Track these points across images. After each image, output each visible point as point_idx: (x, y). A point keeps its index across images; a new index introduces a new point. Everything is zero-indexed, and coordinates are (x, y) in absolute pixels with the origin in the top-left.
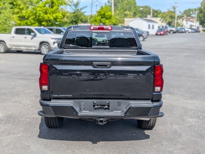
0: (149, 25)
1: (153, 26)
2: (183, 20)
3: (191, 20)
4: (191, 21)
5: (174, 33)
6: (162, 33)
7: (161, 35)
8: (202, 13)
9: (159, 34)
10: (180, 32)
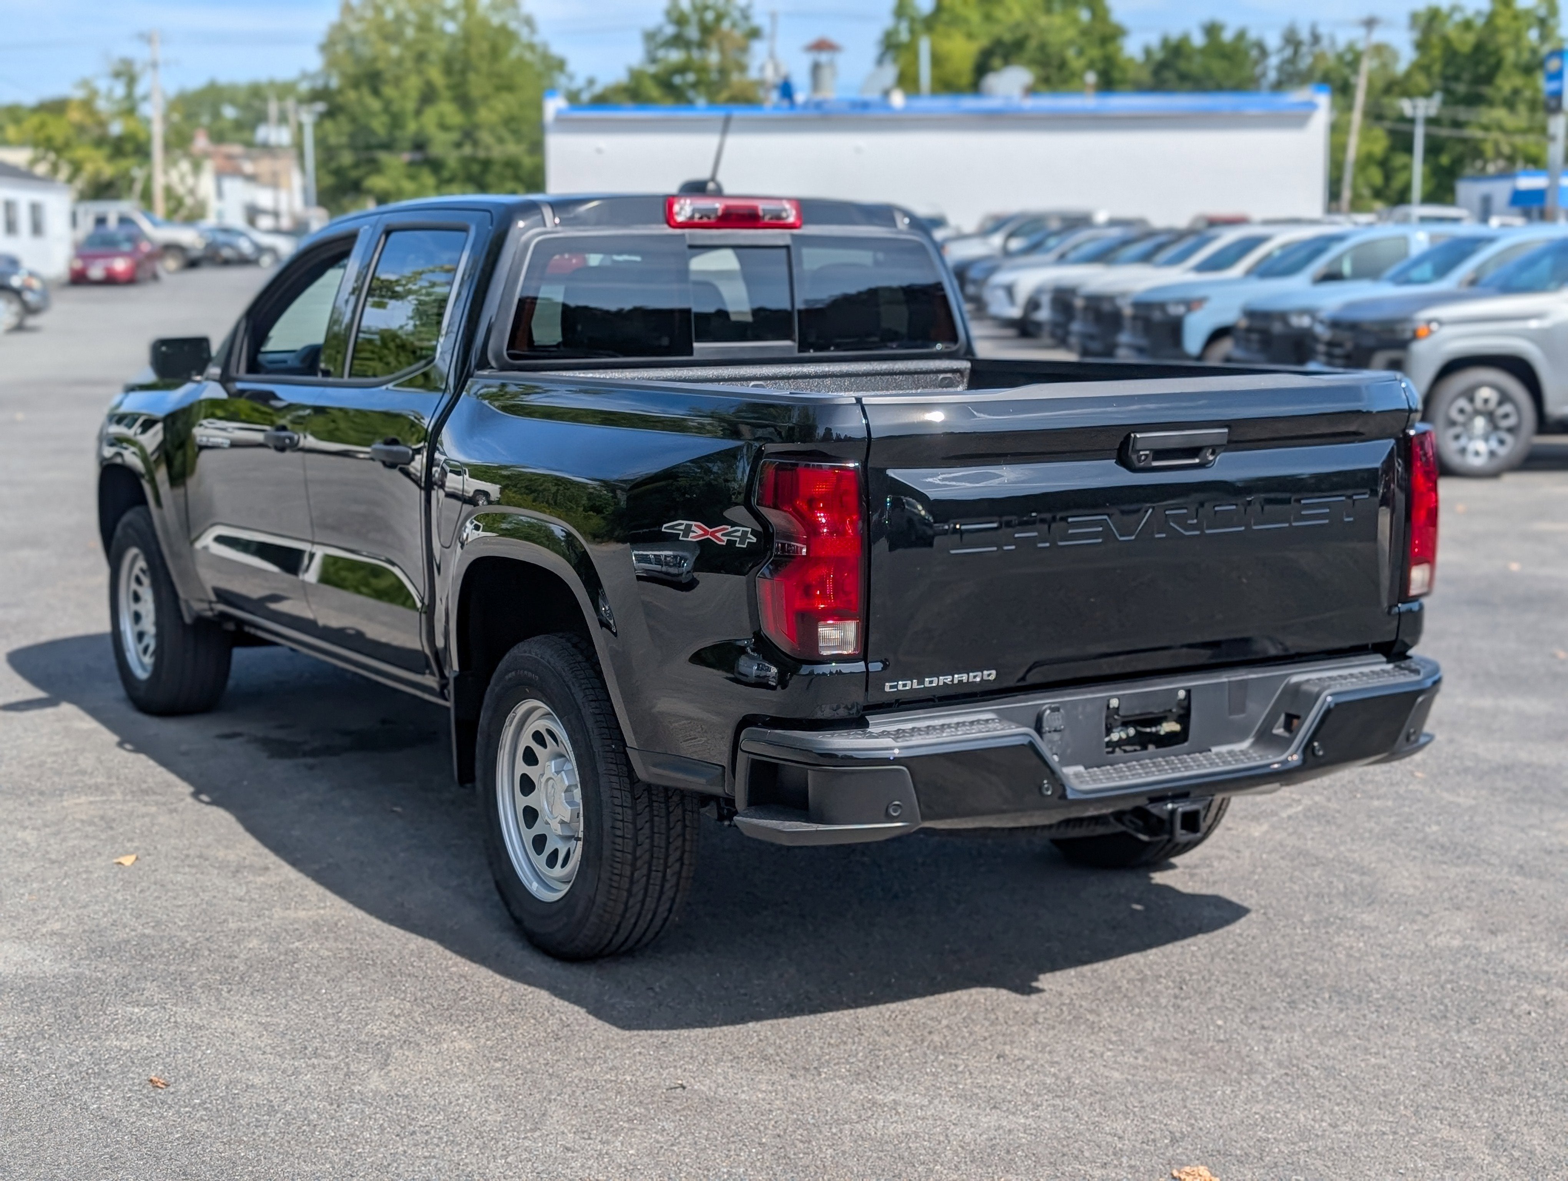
0: (9, 206)
1: (36, 209)
2: (197, 168)
3: (248, 167)
4: (251, 178)
5: (193, 264)
6: (120, 265)
7: (111, 280)
8: (342, 119)
9: (96, 272)
10: (227, 263)
